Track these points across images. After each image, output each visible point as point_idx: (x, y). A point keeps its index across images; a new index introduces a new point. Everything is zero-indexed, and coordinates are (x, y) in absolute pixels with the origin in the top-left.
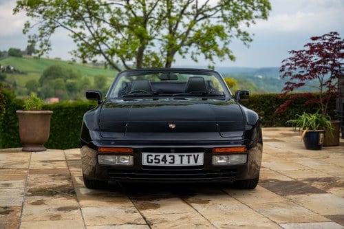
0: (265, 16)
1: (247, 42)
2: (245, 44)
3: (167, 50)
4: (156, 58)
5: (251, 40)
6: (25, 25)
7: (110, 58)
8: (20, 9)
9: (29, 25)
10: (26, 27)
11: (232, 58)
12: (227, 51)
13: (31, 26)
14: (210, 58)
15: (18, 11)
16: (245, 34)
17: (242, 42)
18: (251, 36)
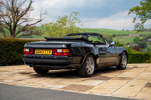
6: (134, 19)
8: (131, 12)
9: (135, 19)
10: (134, 20)
13: (136, 19)
15: (130, 13)
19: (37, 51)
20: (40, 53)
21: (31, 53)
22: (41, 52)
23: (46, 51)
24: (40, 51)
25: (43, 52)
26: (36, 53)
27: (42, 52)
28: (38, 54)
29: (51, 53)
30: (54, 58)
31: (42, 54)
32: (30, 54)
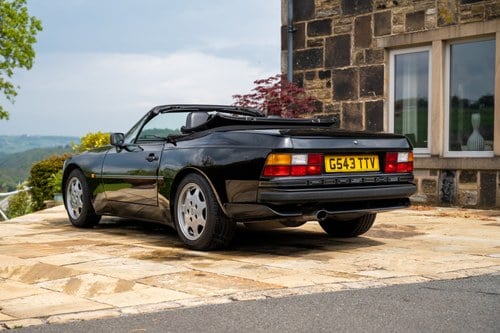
1: (10, 95)
2: (8, 98)
5: (16, 94)
11: (2, 116)
16: (7, 86)
17: (5, 96)
18: (16, 89)
19: (333, 162)
20: (344, 169)
21: (313, 168)
22: (347, 166)
23: (360, 159)
24: (342, 162)
25: (353, 163)
26: (328, 169)
27: (349, 162)
28: (336, 170)
29: (377, 167)
30: (392, 180)
31: (349, 169)
32: (309, 173)
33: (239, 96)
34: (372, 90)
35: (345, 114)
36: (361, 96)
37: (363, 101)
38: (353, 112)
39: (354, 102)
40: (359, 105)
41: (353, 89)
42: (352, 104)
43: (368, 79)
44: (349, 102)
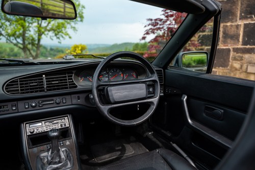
0: (82, 21)
2: (74, 32)
3: (38, 33)
4: (32, 37)
7: (8, 38)
11: (70, 37)
12: (68, 34)
14: (59, 38)
16: (74, 28)
18: (77, 29)
33: (151, 20)
34: (251, 13)
35: (224, 33)
36: (240, 19)
37: (242, 23)
38: (232, 32)
39: (233, 24)
40: (238, 27)
41: (234, 14)
42: (231, 26)
43: (248, 6)
44: (229, 24)
